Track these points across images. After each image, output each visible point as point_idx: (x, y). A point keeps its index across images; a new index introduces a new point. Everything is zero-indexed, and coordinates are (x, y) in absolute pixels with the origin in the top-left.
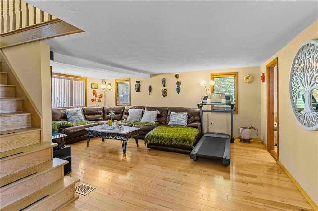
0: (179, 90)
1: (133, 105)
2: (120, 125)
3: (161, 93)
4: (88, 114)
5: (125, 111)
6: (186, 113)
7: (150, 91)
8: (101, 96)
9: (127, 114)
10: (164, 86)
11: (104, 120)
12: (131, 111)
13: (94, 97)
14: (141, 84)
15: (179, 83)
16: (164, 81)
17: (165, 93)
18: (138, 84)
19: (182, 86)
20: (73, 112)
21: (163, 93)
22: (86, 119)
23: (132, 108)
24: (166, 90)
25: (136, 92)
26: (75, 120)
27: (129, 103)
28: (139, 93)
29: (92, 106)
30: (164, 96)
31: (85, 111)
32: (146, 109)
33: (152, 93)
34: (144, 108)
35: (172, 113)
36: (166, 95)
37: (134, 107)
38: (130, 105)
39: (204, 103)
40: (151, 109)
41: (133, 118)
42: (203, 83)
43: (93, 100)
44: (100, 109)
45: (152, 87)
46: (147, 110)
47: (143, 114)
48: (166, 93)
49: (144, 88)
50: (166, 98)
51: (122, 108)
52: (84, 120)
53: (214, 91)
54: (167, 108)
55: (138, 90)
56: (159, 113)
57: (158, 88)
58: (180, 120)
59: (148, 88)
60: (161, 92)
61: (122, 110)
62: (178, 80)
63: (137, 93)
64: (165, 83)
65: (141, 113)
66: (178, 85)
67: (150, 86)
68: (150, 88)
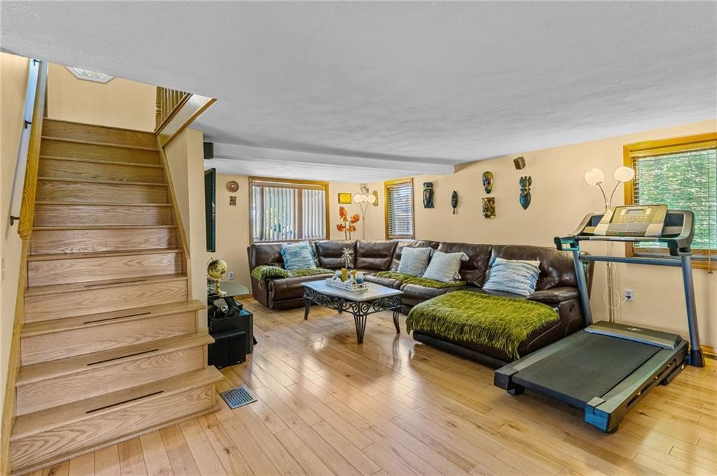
0: (526, 201)
2: (359, 281)
3: (482, 210)
4: (326, 256)
5: (397, 250)
6: (537, 263)
7: (455, 206)
8: (356, 219)
9: (399, 257)
10: (488, 192)
11: (356, 267)
13: (341, 222)
14: (434, 188)
15: (525, 182)
16: (487, 180)
17: (489, 209)
18: (430, 188)
19: (534, 190)
20: (293, 250)
21: (486, 209)
22: (321, 265)
23: (412, 245)
24: (491, 200)
25: (425, 207)
26: (295, 265)
27: (410, 232)
28: (432, 210)
29: (338, 238)
30: (487, 216)
31: (320, 248)
32: (440, 247)
33: (460, 208)
34: (436, 245)
35: (498, 260)
36: (493, 213)
37: (418, 242)
38: (413, 237)
39: (585, 235)
40: (449, 247)
41: (407, 267)
42: (594, 175)
43: (340, 228)
44: (349, 246)
45: (460, 194)
46: (441, 249)
47: (430, 259)
48: (494, 208)
49: (442, 198)
50: (492, 221)
51: (394, 244)
52: (314, 267)
53: (636, 197)
54: (488, 246)
55: (429, 203)
56: (466, 258)
57: (474, 197)
58: (514, 281)
59: (451, 199)
60: (481, 206)
61: (393, 248)
62: (523, 173)
63: (427, 209)
64: (489, 183)
65: (425, 257)
66: (524, 185)
67: (454, 192)
68: (455, 199)
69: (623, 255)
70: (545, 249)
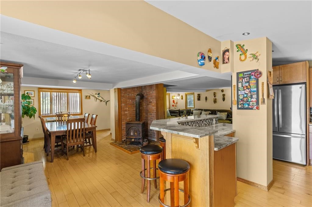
0: (224, 99)
4: (172, 113)
5: (191, 112)
6: (227, 113)
8: (177, 103)
10: (215, 97)
12: (194, 112)
13: (173, 104)
14: (200, 96)
15: (224, 95)
16: (215, 94)
17: (215, 101)
19: (226, 97)
21: (214, 101)
22: (171, 115)
23: (195, 110)
24: (216, 99)
27: (193, 107)
28: (199, 101)
29: (173, 108)
30: (215, 103)
31: (170, 111)
33: (207, 101)
34: (202, 110)
35: (218, 113)
36: (216, 102)
37: (196, 109)
38: (194, 108)
40: (206, 110)
43: (173, 106)
44: (177, 110)
45: (207, 97)
46: (204, 111)
47: (201, 113)
49: (203, 98)
50: (216, 104)
51: (189, 110)
52: (170, 116)
54: (215, 110)
55: (199, 99)
57: (211, 98)
58: (222, 117)
59: (205, 98)
60: (213, 100)
62: (223, 93)
63: (198, 101)
65: (200, 113)
66: (223, 96)
68: (206, 98)
70: (228, 110)
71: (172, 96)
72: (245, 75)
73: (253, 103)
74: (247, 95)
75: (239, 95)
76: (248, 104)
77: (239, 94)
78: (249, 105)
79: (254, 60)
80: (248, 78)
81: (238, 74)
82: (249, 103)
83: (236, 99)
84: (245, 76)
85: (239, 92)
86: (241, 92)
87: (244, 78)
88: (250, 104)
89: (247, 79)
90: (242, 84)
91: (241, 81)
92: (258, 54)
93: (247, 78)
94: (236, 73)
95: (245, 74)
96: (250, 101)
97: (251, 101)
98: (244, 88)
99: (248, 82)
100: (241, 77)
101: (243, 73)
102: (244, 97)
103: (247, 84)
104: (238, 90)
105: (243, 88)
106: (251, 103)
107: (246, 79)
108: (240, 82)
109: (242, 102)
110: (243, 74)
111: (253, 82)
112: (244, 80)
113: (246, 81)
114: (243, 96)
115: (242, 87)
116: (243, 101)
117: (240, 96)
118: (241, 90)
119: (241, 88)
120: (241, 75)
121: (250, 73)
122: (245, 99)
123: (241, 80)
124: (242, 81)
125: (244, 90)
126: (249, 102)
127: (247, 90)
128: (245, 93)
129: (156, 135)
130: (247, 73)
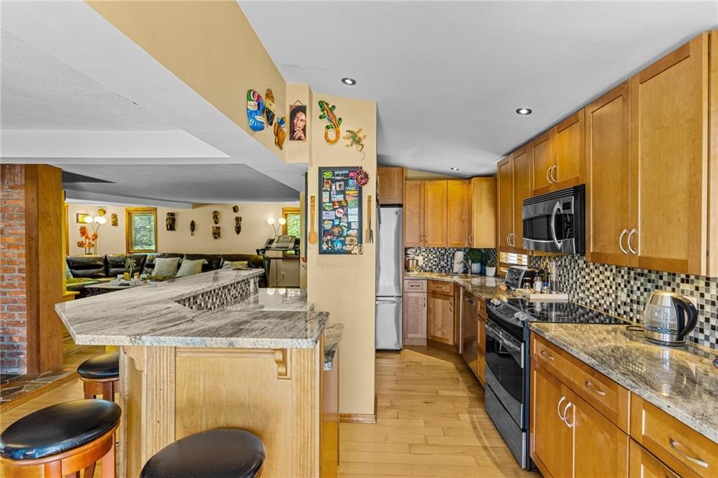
0: (238, 230)
1: (161, 251)
3: (211, 233)
4: (77, 268)
5: (147, 262)
6: (246, 262)
7: (193, 230)
8: (96, 236)
9: (152, 266)
10: (216, 223)
12: (158, 261)
13: (82, 239)
14: (176, 217)
15: (238, 220)
16: (216, 216)
17: (217, 234)
21: (214, 234)
22: (75, 276)
23: (160, 257)
24: (218, 228)
25: (168, 230)
27: (153, 247)
28: (173, 232)
29: (79, 253)
30: (215, 238)
31: (71, 263)
32: (184, 258)
33: (196, 232)
34: (182, 256)
35: (226, 262)
36: (219, 236)
37: (164, 255)
38: (156, 251)
39: (267, 248)
40: (192, 257)
41: (162, 271)
42: (271, 221)
43: (81, 245)
44: (99, 259)
45: (197, 223)
46: (187, 259)
47: (179, 265)
48: (219, 233)
49: (182, 223)
50: (219, 240)
51: (142, 256)
52: (72, 277)
54: (219, 255)
55: (171, 226)
56: (206, 262)
57: (205, 225)
59: (189, 225)
60: (211, 231)
61: (142, 260)
62: (237, 215)
63: (170, 232)
64: (217, 218)
65: (176, 264)
66: (238, 221)
67: (193, 221)
68: (193, 225)
69: (281, 256)
71: (77, 215)
72: (338, 175)
73: (352, 241)
74: (340, 222)
75: (324, 220)
76: (341, 241)
77: (324, 218)
78: (343, 243)
79: (354, 146)
80: (342, 183)
81: (321, 170)
82: (343, 239)
83: (316, 229)
84: (337, 178)
85: (324, 212)
86: (328, 214)
87: (334, 181)
88: (347, 243)
89: (340, 185)
90: (330, 195)
91: (329, 189)
92: (360, 135)
93: (340, 183)
94: (317, 169)
95: (336, 173)
96: (345, 234)
97: (347, 236)
98: (334, 205)
99: (343, 192)
100: (327, 179)
101: (333, 169)
102: (334, 226)
103: (340, 197)
104: (321, 209)
105: (331, 204)
106: (348, 239)
107: (338, 184)
108: (325, 191)
109: (329, 237)
110: (333, 172)
111: (352, 192)
112: (333, 187)
113: (338, 189)
114: (331, 222)
115: (330, 201)
116: (332, 234)
117: (326, 222)
118: (327, 208)
119: (328, 204)
120: (328, 175)
121: (347, 172)
122: (336, 230)
123: (327, 187)
124: (331, 188)
125: (335, 209)
126: (345, 237)
127: (341, 210)
128: (337, 218)
129: (25, 352)
130: (340, 172)
